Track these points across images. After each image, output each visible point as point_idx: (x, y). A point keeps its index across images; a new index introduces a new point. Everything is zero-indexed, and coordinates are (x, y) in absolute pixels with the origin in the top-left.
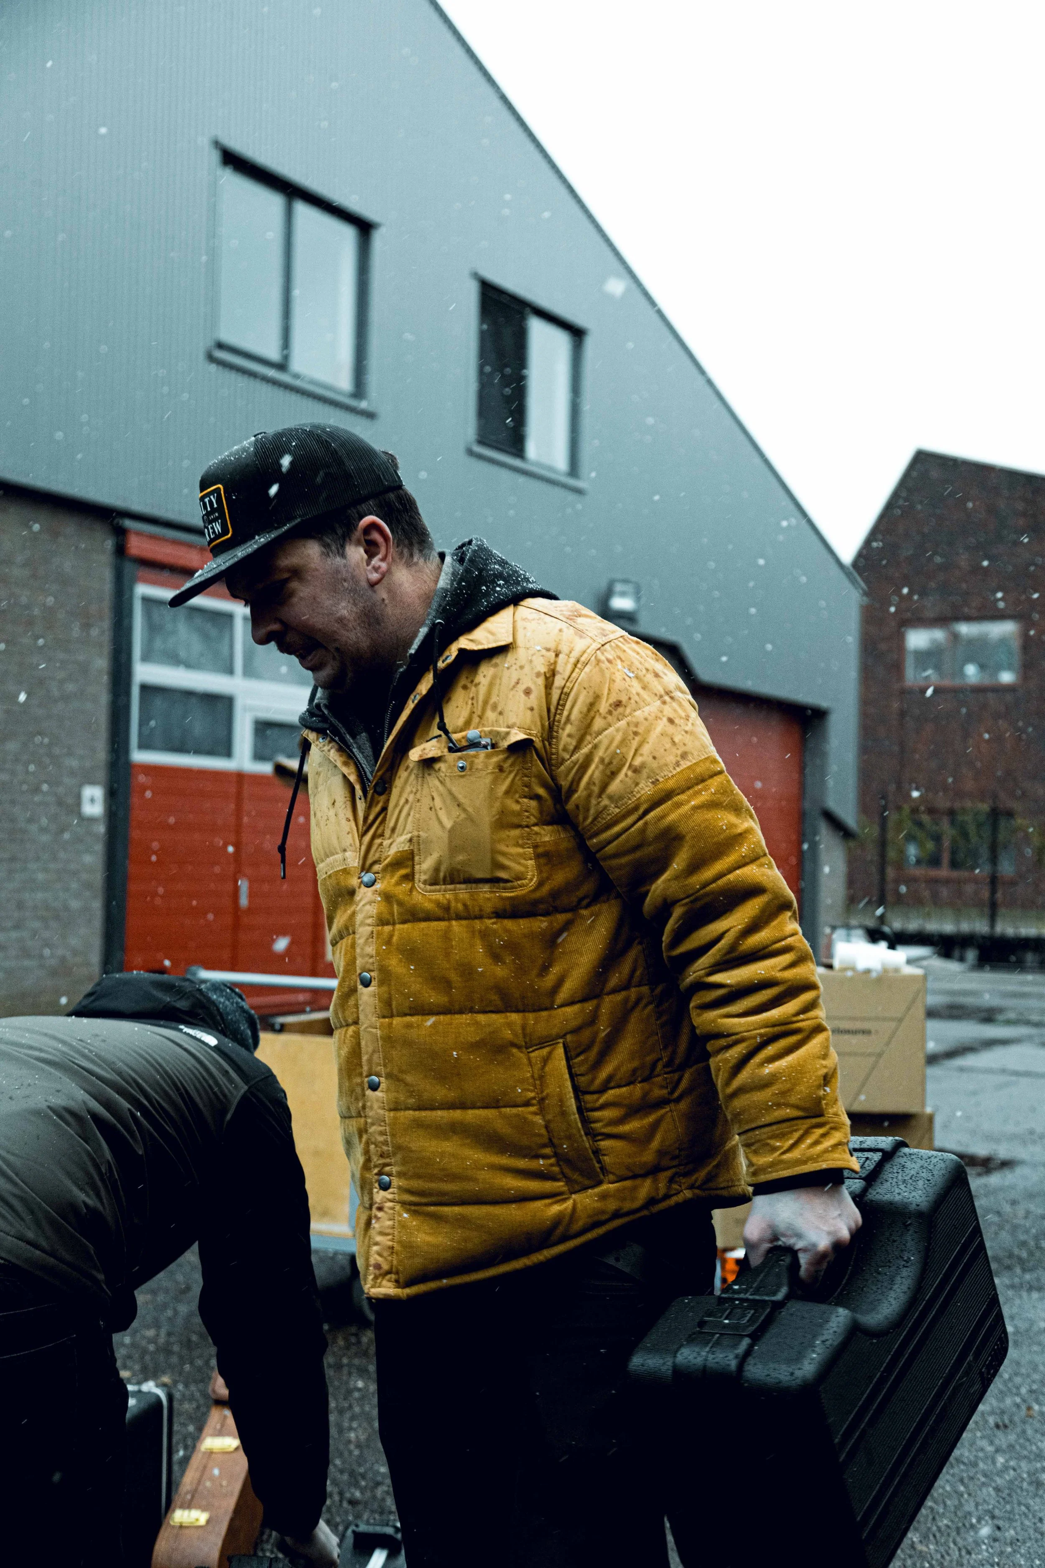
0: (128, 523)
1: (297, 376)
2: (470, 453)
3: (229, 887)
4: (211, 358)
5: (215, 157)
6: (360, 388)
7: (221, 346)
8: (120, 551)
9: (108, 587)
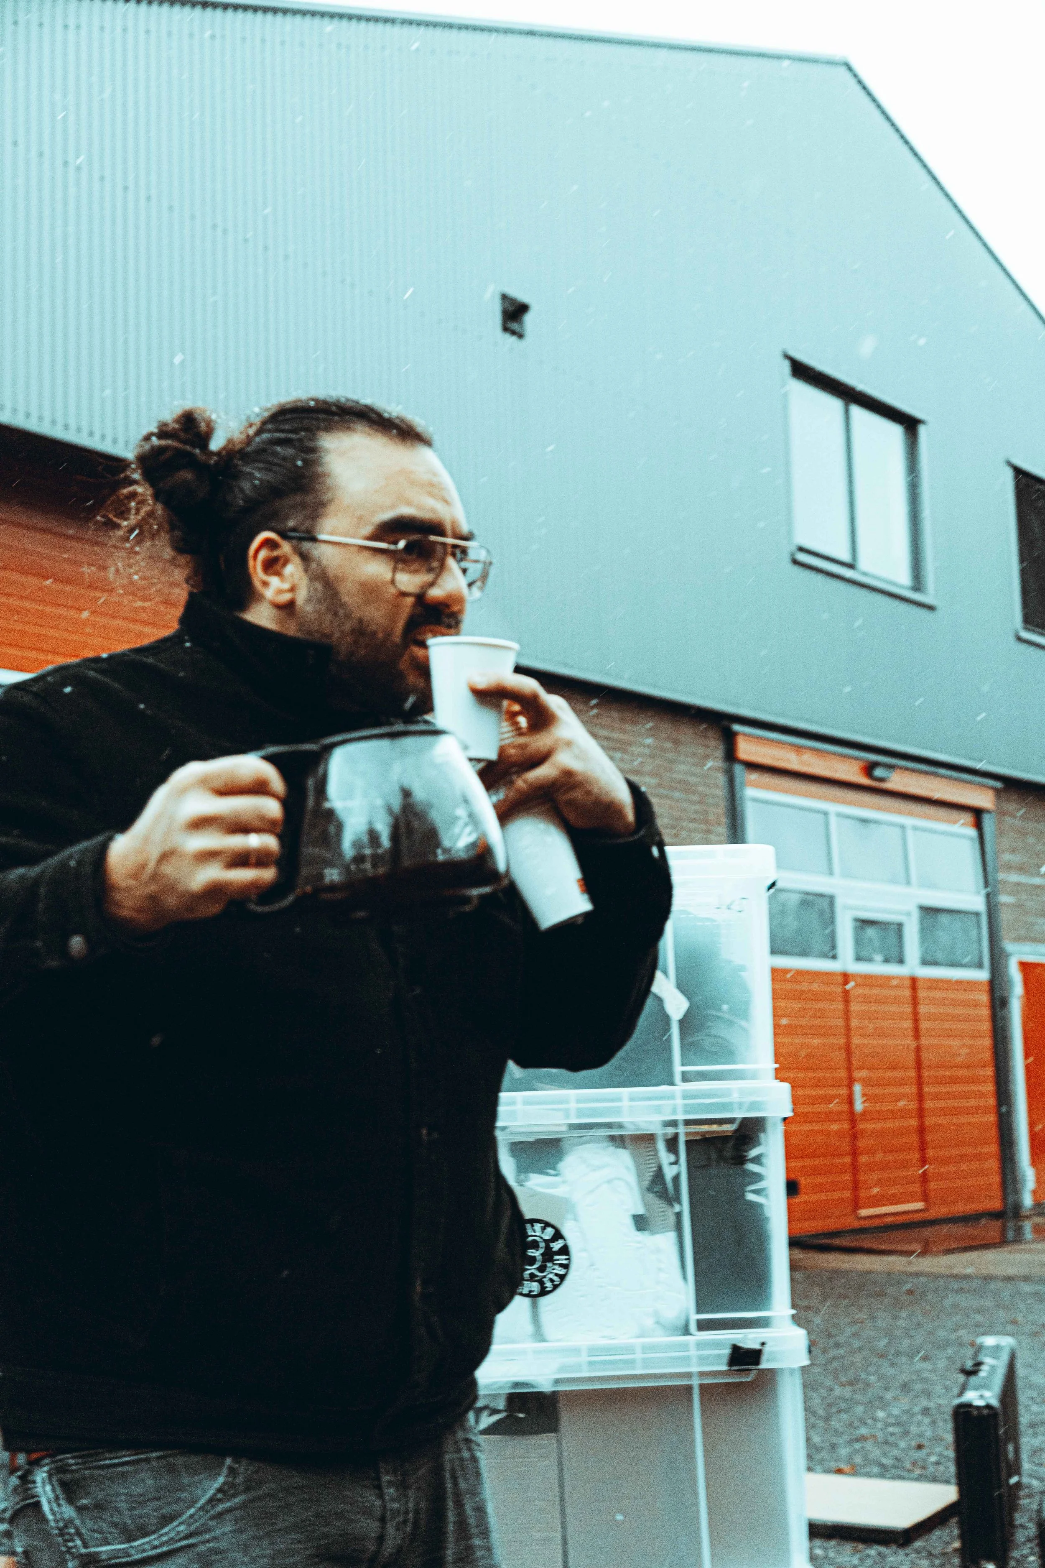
0: (736, 727)
1: (865, 574)
2: (1019, 639)
3: (843, 1091)
4: (795, 562)
5: (786, 366)
6: (918, 581)
7: (801, 549)
8: (731, 756)
9: (721, 792)
